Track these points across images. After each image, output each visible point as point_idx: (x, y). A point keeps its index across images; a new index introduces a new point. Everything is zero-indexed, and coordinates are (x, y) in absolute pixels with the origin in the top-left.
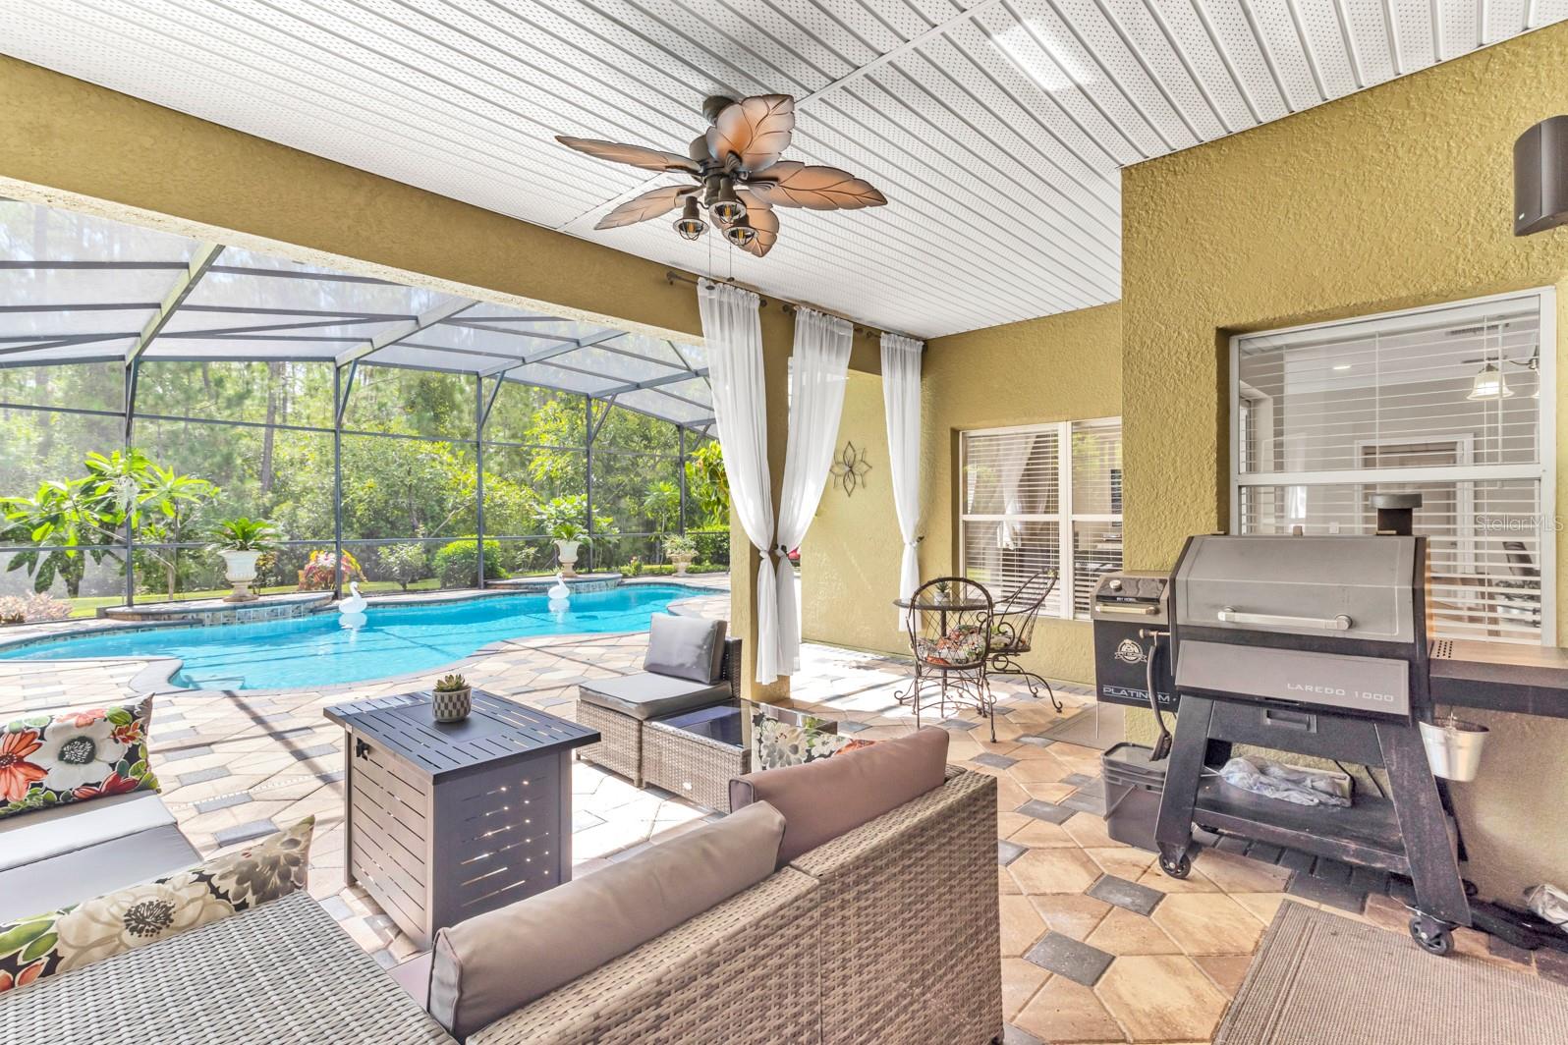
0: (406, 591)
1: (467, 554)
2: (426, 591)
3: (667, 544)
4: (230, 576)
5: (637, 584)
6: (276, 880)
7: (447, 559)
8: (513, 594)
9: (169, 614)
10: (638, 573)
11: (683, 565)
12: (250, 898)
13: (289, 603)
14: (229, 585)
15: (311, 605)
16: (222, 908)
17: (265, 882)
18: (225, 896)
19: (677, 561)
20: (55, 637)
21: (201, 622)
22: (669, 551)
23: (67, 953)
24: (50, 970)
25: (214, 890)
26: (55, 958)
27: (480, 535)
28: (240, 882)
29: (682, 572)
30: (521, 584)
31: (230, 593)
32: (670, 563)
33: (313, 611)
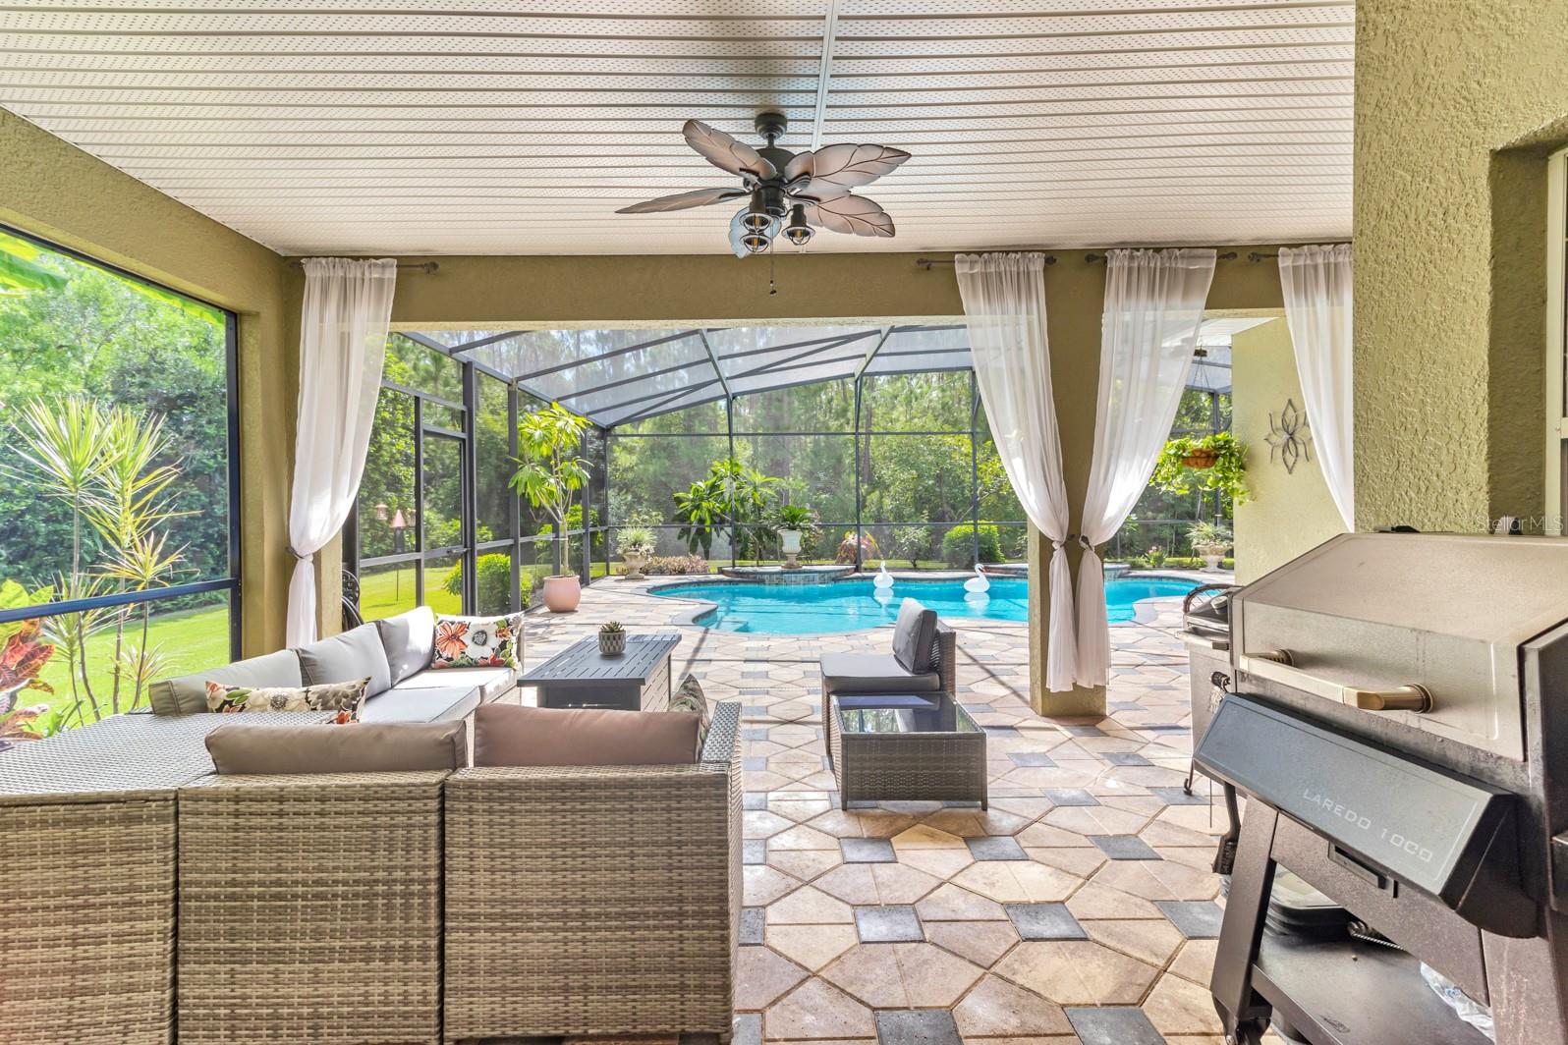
0: (915, 568)
1: (966, 538)
2: (928, 570)
3: (1194, 533)
4: (785, 549)
5: (1145, 577)
6: (333, 702)
7: (951, 541)
8: (1002, 578)
9: (748, 573)
10: (1159, 561)
11: (1212, 559)
12: (319, 707)
13: (816, 572)
14: (784, 557)
15: (833, 575)
16: (306, 707)
17: (328, 702)
18: (309, 702)
19: (1205, 553)
20: (690, 584)
21: (762, 582)
22: (1195, 541)
23: (248, 706)
24: (241, 710)
25: (307, 698)
26: (243, 707)
27: (975, 521)
28: (318, 698)
29: (1213, 567)
30: (1011, 569)
31: (784, 563)
32: (1197, 554)
33: (835, 580)
